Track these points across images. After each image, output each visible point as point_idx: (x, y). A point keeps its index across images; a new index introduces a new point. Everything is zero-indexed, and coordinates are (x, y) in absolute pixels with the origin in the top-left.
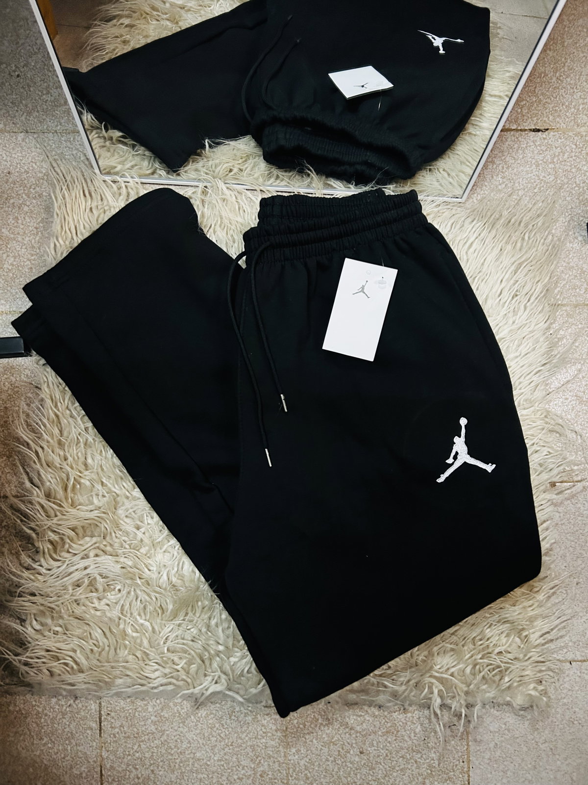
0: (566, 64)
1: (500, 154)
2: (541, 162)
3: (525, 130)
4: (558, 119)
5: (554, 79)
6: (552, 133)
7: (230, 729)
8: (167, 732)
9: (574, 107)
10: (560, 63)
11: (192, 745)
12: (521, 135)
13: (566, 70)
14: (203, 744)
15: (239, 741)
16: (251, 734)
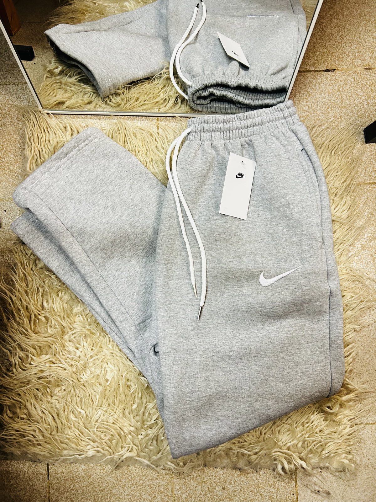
0: (346, 27)
1: (304, 87)
2: (331, 91)
3: (320, 71)
4: (341, 63)
5: (338, 37)
6: (338, 72)
7: (135, 474)
8: (93, 476)
9: (352, 55)
10: (341, 26)
11: (109, 485)
12: (318, 74)
13: (346, 31)
14: (117, 484)
15: (141, 482)
16: (149, 477)
